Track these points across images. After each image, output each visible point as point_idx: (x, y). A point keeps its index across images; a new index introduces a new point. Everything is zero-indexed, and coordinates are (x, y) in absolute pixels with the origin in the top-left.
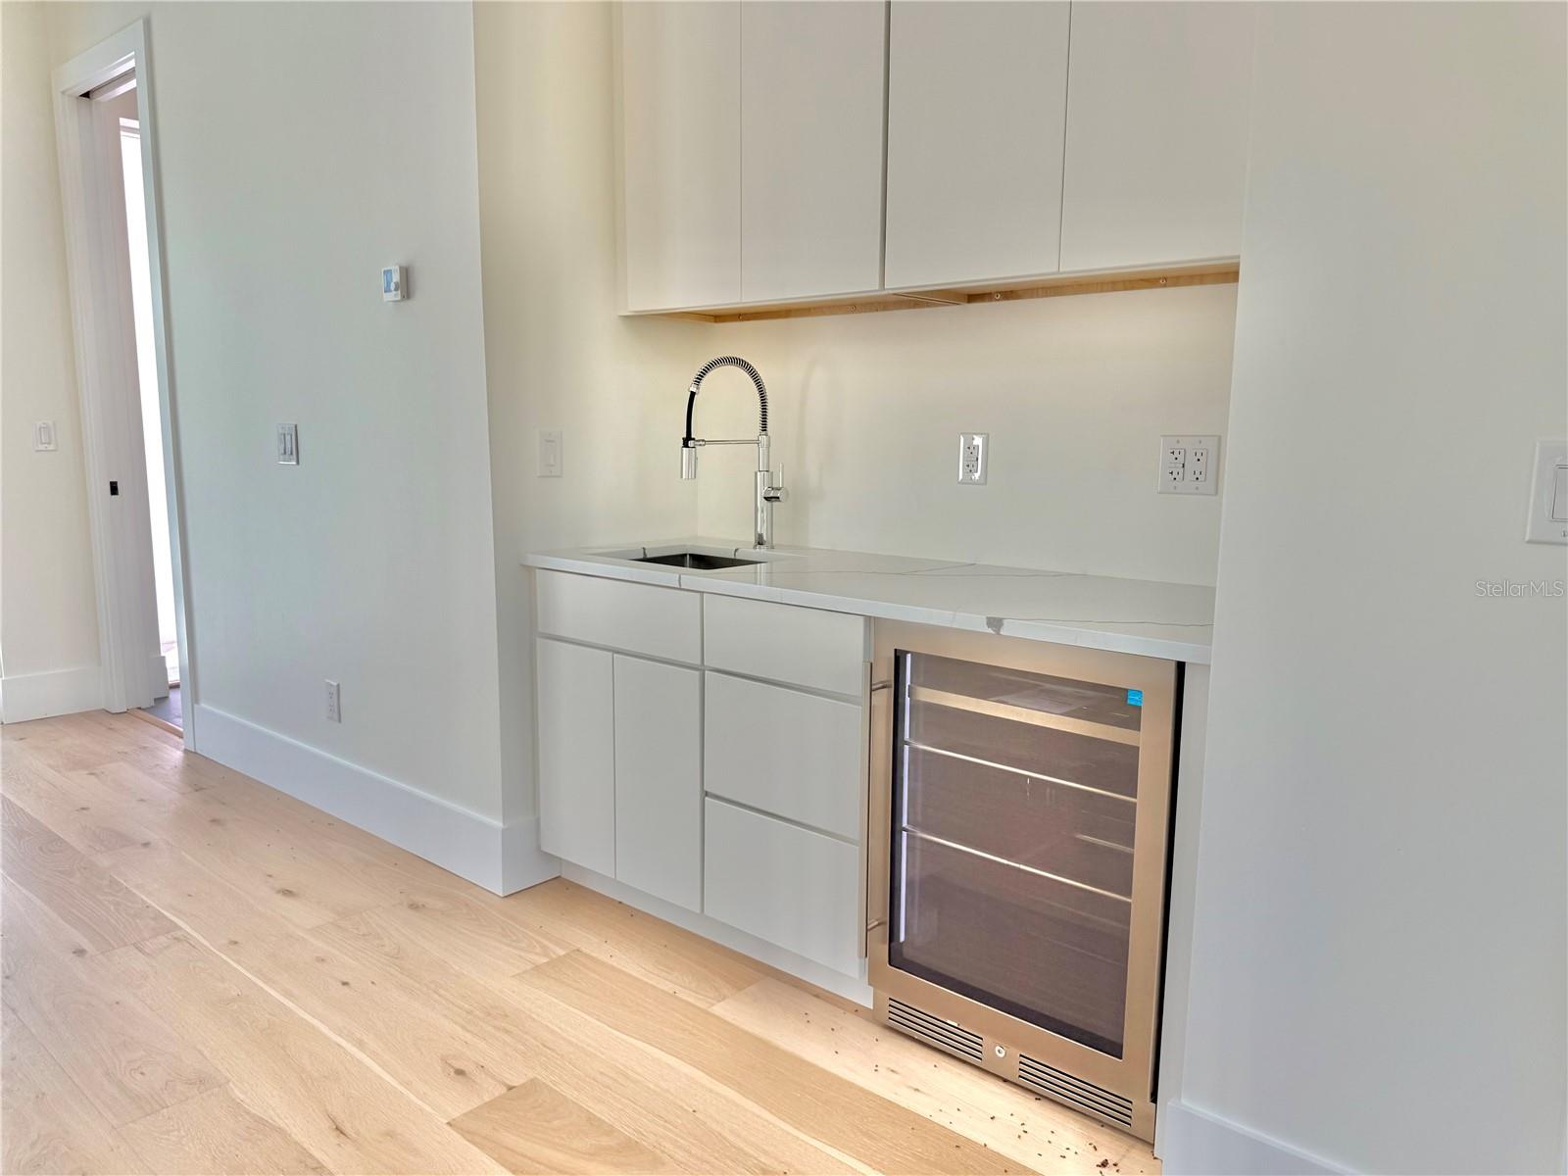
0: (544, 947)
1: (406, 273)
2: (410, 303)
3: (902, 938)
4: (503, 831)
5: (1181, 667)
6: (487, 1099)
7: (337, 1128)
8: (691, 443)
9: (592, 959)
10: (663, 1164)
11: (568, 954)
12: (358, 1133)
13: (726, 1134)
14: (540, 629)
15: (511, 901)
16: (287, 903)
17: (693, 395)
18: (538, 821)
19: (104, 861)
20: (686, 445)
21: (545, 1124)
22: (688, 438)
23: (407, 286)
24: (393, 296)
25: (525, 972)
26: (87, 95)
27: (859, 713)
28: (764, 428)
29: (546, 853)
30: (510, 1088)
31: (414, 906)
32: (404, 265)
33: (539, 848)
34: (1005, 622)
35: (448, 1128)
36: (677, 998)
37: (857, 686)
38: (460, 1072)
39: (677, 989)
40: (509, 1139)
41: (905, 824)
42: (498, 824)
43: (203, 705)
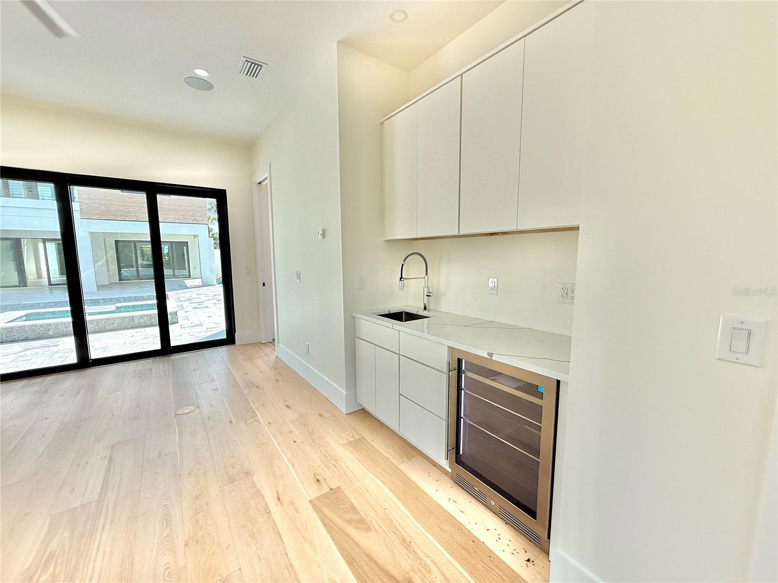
0: (353, 435)
1: (324, 231)
2: (325, 239)
3: (461, 453)
4: (346, 395)
5: (558, 382)
6: (323, 493)
7: (278, 498)
8: (402, 280)
9: (366, 441)
10: (371, 530)
11: (360, 438)
12: (283, 500)
13: (394, 520)
14: (357, 335)
15: (348, 416)
16: (287, 410)
17: (403, 265)
18: (356, 392)
19: (246, 391)
20: (401, 280)
21: (338, 506)
22: (401, 278)
23: (324, 235)
24: (320, 237)
25: (346, 444)
26: (260, 183)
27: (445, 377)
28: (427, 274)
29: (359, 403)
30: (331, 489)
31: (320, 415)
32: (323, 228)
33: (356, 401)
34: (494, 355)
35: (309, 503)
36: (389, 460)
37: (445, 369)
38: (318, 481)
39: (390, 456)
40: (326, 511)
41: (462, 416)
42: (345, 392)
43: (280, 345)
